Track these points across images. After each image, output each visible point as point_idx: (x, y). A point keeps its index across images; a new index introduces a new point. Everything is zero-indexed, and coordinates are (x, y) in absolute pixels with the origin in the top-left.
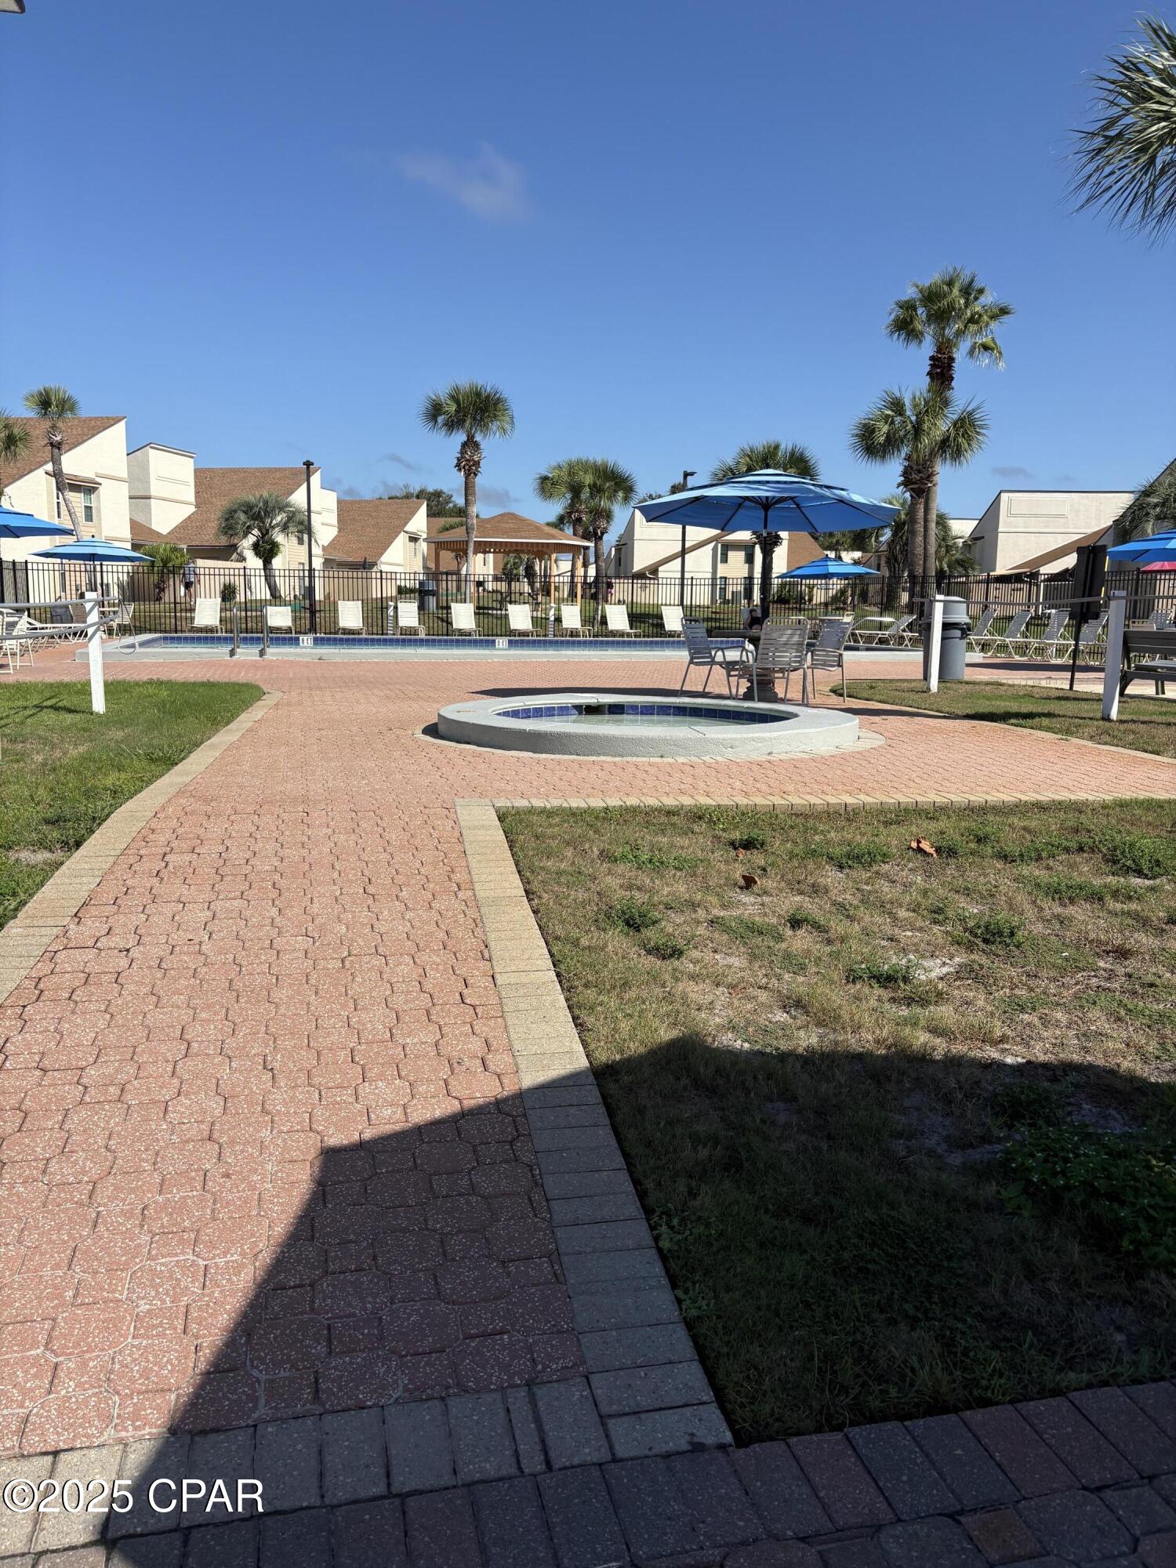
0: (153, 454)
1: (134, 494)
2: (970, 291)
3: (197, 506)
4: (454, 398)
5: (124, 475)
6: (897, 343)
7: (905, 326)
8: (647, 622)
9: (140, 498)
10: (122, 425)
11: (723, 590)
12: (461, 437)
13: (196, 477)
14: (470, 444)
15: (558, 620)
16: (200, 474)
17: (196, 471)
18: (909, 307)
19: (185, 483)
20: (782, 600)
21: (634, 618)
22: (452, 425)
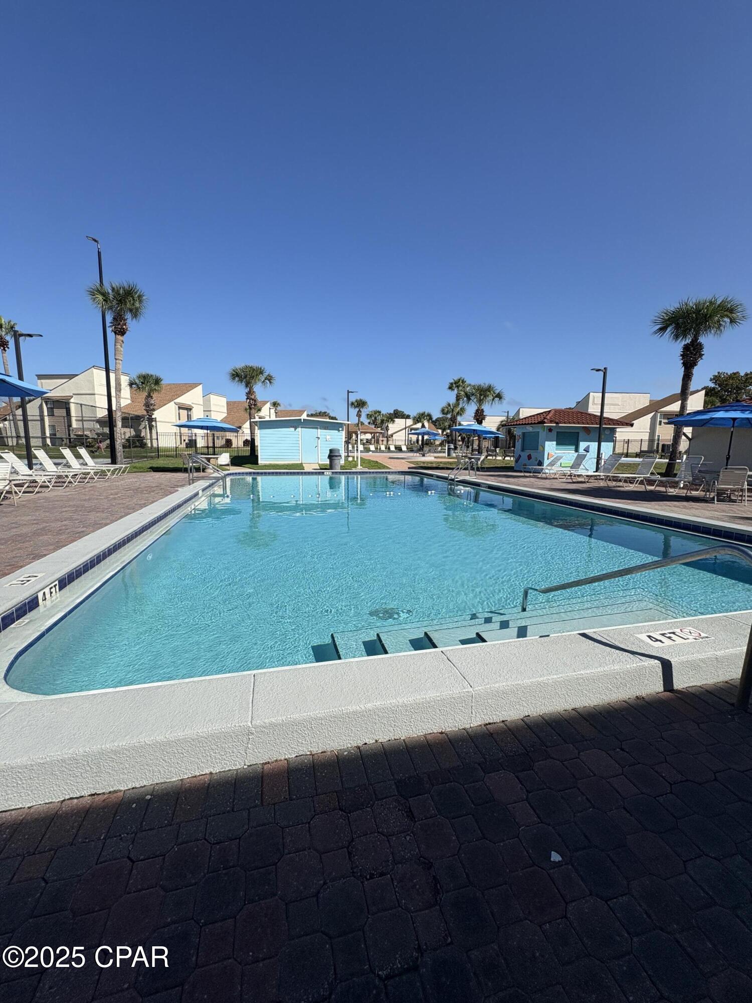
0: (212, 396)
1: (205, 410)
2: (463, 382)
3: (228, 414)
4: (356, 401)
5: (202, 403)
6: (450, 391)
7: (451, 388)
8: (399, 449)
9: (208, 411)
10: (201, 386)
11: (411, 441)
12: (357, 410)
13: (227, 404)
14: (360, 411)
15: (380, 449)
16: (228, 404)
17: (227, 402)
18: (452, 384)
19: (223, 406)
20: (426, 444)
21: (396, 448)
22: (355, 407)
